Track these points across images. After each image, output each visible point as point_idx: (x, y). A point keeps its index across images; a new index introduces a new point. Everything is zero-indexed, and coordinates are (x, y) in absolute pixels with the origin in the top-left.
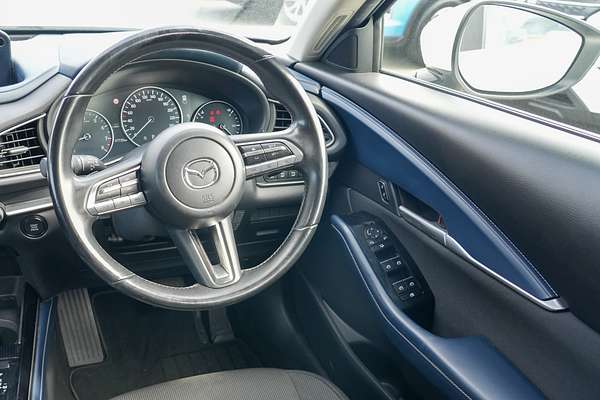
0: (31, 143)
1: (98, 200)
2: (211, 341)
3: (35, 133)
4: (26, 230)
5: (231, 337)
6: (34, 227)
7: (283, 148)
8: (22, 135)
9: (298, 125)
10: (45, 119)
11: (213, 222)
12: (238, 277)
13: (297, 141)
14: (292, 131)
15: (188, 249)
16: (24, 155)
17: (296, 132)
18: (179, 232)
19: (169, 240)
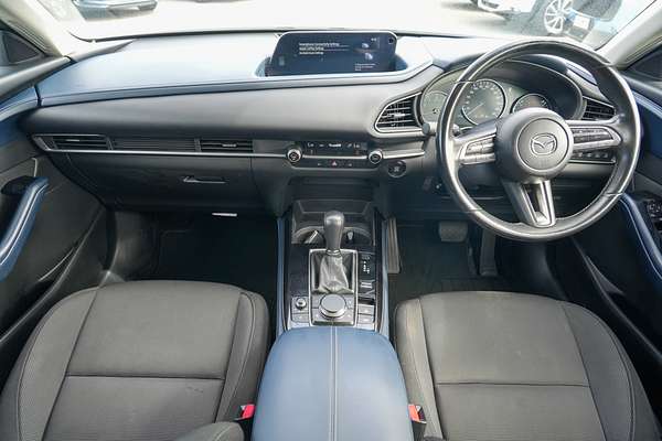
0: (405, 112)
1: (467, 154)
2: (478, 273)
3: (411, 105)
4: (391, 170)
5: (495, 274)
6: (397, 169)
7: (606, 133)
8: (400, 106)
9: (620, 117)
10: (420, 96)
11: (539, 181)
12: (553, 223)
13: (617, 129)
14: (615, 120)
15: (518, 198)
16: (399, 119)
17: (618, 121)
18: (511, 185)
19: (502, 191)
